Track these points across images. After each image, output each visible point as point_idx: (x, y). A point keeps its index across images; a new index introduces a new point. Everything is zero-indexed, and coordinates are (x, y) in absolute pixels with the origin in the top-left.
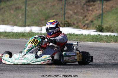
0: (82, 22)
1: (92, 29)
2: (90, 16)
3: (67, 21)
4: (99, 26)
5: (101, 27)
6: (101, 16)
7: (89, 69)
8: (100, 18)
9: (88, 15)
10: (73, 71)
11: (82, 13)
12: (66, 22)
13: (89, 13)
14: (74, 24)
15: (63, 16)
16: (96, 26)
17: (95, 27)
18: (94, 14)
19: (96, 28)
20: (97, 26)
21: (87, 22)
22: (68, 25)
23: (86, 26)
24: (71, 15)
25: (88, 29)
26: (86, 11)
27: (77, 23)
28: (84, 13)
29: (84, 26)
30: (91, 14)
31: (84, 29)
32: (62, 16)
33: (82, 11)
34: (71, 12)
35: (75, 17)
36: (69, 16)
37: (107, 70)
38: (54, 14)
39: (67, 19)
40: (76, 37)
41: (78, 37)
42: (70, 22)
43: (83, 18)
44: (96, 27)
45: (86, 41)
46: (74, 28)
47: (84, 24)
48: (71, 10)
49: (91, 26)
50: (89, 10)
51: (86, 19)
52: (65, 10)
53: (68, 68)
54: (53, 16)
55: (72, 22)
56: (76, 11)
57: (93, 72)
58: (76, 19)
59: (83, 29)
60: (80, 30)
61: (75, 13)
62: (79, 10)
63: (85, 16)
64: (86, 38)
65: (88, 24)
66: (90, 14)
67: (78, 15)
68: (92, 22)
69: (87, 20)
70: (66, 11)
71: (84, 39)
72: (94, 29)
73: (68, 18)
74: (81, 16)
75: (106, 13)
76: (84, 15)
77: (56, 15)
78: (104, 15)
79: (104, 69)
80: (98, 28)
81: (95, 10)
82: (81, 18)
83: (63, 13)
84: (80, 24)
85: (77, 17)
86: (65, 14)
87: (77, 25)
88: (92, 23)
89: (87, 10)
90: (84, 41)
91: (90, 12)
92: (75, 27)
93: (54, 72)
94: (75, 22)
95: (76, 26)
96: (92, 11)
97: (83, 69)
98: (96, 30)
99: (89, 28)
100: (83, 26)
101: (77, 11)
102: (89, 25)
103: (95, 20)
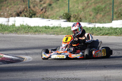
0: (39, 5)
21: (45, 5)
23: (44, 10)
27: (34, 7)
29: (42, 10)
47: (41, 8)
49: (49, 10)
58: (32, 3)
65: (45, 8)
68: (50, 5)
69: (44, 3)
73: (24, 1)
82: (38, 1)
84: (37, 8)
88: (50, 7)
100: (40, 10)
102: (47, 9)
103: (53, 3)
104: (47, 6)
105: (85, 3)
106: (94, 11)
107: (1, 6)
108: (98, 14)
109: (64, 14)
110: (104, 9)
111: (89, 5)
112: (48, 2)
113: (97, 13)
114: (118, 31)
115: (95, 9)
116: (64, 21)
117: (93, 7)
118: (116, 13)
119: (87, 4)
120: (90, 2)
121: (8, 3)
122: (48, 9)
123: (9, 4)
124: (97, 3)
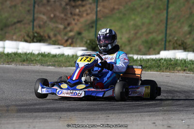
0: (62, 33)
1: (80, 46)
2: (76, 24)
3: (36, 33)
4: (91, 41)
5: (94, 43)
6: (94, 25)
7: (73, 113)
8: (92, 27)
9: (73, 22)
10: (46, 117)
11: (62, 19)
12: (36, 35)
13: (74, 20)
14: (49, 37)
15: (32, 24)
16: (85, 40)
17: (84, 43)
18: (82, 20)
19: (86, 45)
20: (88, 41)
21: (71, 34)
22: (39, 38)
23: (70, 41)
24: (45, 23)
25: (74, 47)
26: (69, 15)
27: (55, 35)
28: (66, 19)
29: (67, 41)
30: (78, 20)
31: (67, 46)
32: (29, 24)
33: (62, 15)
34: (45, 18)
35: (52, 25)
36: (41, 23)
37: (104, 115)
38: (15, 20)
39: (37, 29)
40: (53, 59)
41: (56, 59)
42: (42, 34)
43: (65, 28)
44: (86, 42)
45: (69, 66)
46: (50, 44)
47: (66, 38)
48: (44, 14)
49: (78, 41)
50: (75, 15)
51: (69, 29)
52: (34, 14)
53: (39, 112)
54: (15, 23)
55: (46, 35)
56: (52, 15)
57: (80, 118)
58: (52, 30)
59: (65, 47)
60: (59, 48)
61: (51, 19)
62: (58, 14)
63: (69, 24)
64: (69, 61)
65: (72, 38)
66: (76, 21)
67: (56, 22)
68: (79, 33)
69: (71, 31)
70: (36, 15)
71: (66, 62)
72: (83, 47)
73: (40, 27)
74: (61, 24)
75: (102, 19)
76: (66, 23)
77: (19, 22)
78: (100, 22)
79: (100, 112)
80: (89, 44)
81: (85, 15)
82: (62, 27)
83: (31, 18)
84: (59, 37)
85: (55, 25)
86: (34, 20)
87: (53, 39)
88: (79, 37)
89: (71, 13)
90: (66, 67)
91: (76, 17)
92: (51, 41)
93: (14, 119)
94: (51, 34)
95: (53, 41)
96: (79, 15)
97: (64, 113)
98: (87, 47)
99: (74, 44)
100: (64, 41)
101: (55, 16)
102: (74, 40)
103: (85, 30)
104: (74, 36)
105: (132, 32)
106: (145, 44)
107: (6, 33)
108: (152, 50)
109: (87, 40)
110: (160, 43)
111: (138, 35)
112: (76, 29)
113: (150, 48)
114: (163, 64)
115: (147, 42)
116: (83, 50)
117: (144, 38)
118: (170, 41)
119: (136, 34)
120: (140, 32)
121: (16, 28)
122: (77, 39)
123: (17, 30)
124: (150, 33)
